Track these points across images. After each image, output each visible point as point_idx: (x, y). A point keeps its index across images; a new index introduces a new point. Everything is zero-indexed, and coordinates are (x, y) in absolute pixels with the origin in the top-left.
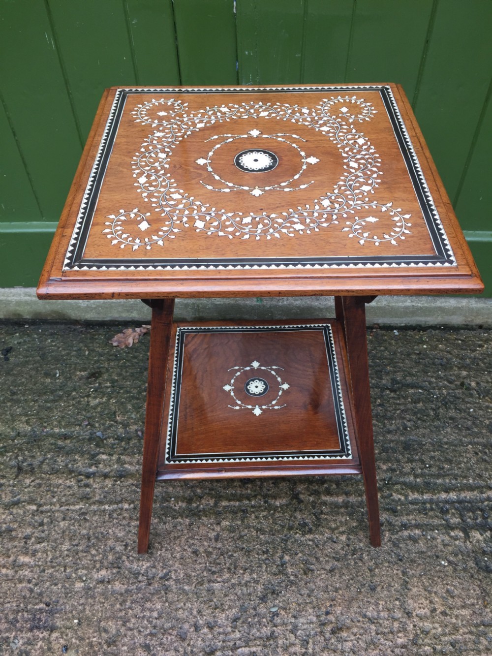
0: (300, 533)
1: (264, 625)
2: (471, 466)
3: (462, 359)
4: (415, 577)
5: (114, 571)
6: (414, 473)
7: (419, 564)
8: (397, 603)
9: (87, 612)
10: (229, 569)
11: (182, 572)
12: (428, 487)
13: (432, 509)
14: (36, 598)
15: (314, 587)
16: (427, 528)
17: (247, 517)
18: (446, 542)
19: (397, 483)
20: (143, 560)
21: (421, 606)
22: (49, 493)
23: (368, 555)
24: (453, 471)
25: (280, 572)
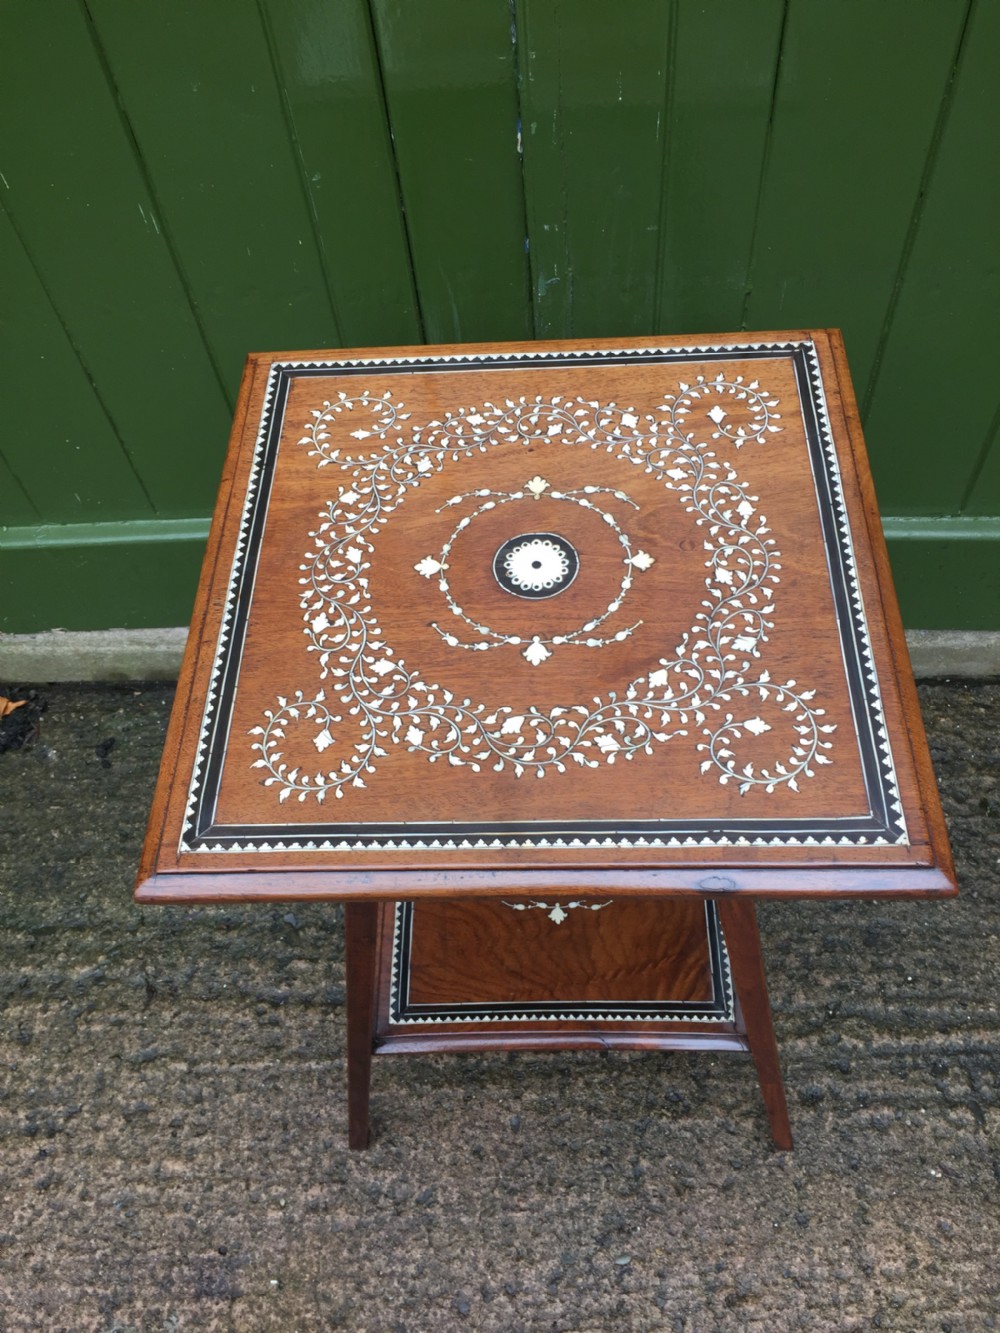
0: (669, 1114)
1: (606, 1291)
2: (994, 978)
3: (984, 748)
4: (881, 1200)
5: (336, 1188)
6: (884, 994)
7: (889, 1176)
8: (847, 1249)
9: (293, 1265)
10: (539, 1184)
11: (455, 1190)
12: (911, 1023)
13: (916, 1067)
14: (201, 1240)
15: (695, 1219)
16: (905, 1104)
17: (569, 1084)
18: (941, 1132)
19: (850, 1016)
20: (385, 1169)
21: (889, 1255)
22: (207, 1037)
23: (794, 1158)
24: (959, 990)
25: (634, 1191)
